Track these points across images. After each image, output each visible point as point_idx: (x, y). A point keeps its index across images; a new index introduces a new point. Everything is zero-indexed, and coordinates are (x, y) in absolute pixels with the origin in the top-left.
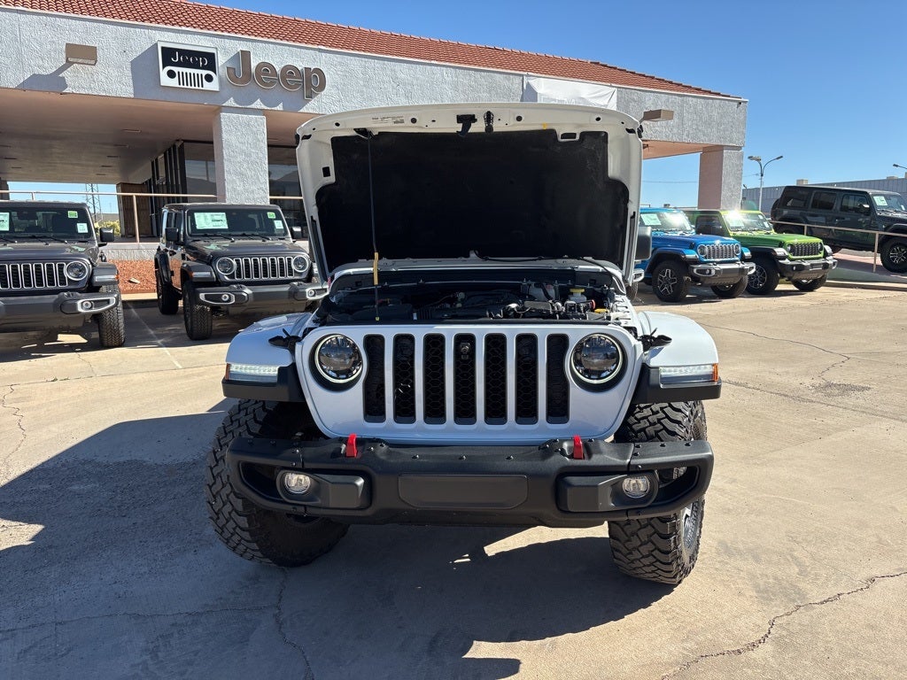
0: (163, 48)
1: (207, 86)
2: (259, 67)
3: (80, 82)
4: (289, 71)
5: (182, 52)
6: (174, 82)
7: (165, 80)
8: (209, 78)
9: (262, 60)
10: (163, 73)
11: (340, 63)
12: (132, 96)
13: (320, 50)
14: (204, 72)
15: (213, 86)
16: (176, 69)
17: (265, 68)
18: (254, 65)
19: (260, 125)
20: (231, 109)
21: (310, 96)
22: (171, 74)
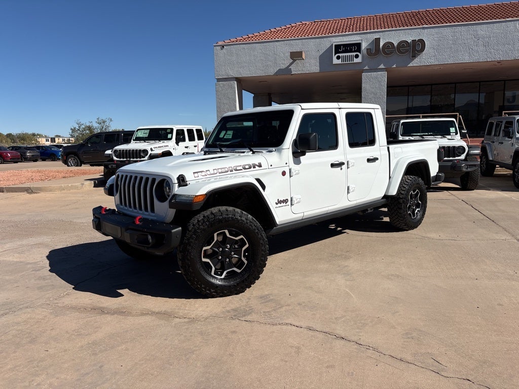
0: (335, 45)
1: (356, 60)
2: (384, 45)
3: (298, 69)
4: (403, 44)
5: (344, 45)
6: (339, 62)
7: (335, 61)
8: (357, 56)
9: (387, 41)
10: (335, 58)
11: (437, 33)
12: (318, 71)
13: (424, 28)
14: (354, 54)
15: (359, 60)
16: (340, 55)
17: (389, 45)
18: (381, 44)
19: (383, 77)
20: (367, 71)
21: (414, 57)
22: (338, 58)
